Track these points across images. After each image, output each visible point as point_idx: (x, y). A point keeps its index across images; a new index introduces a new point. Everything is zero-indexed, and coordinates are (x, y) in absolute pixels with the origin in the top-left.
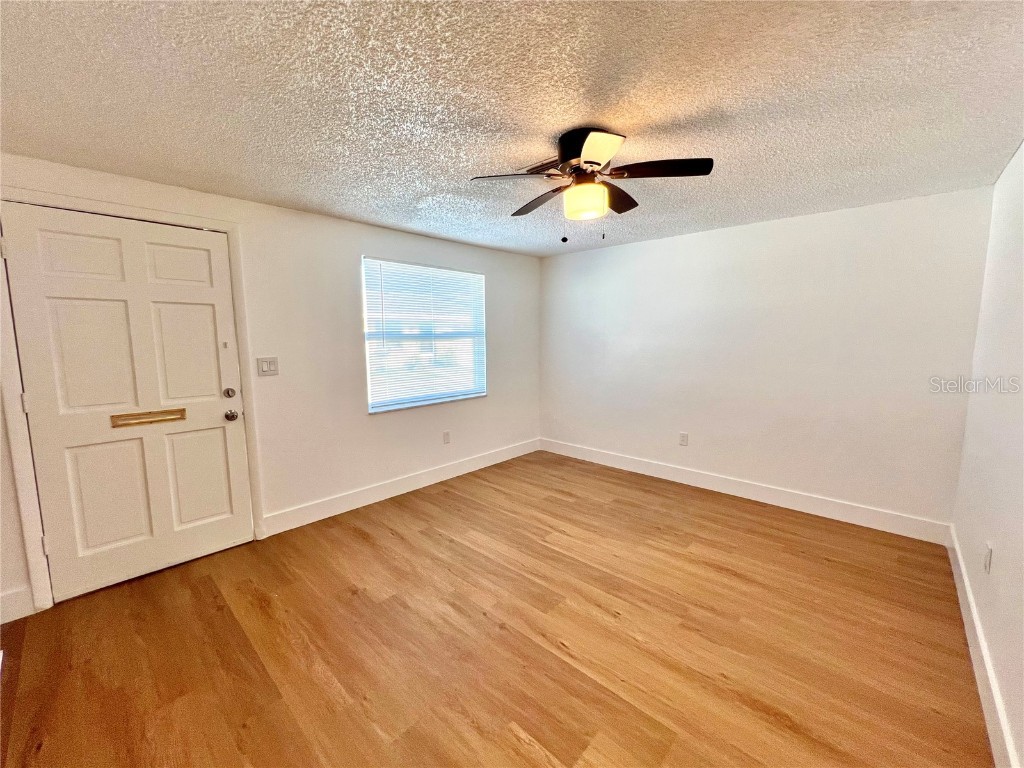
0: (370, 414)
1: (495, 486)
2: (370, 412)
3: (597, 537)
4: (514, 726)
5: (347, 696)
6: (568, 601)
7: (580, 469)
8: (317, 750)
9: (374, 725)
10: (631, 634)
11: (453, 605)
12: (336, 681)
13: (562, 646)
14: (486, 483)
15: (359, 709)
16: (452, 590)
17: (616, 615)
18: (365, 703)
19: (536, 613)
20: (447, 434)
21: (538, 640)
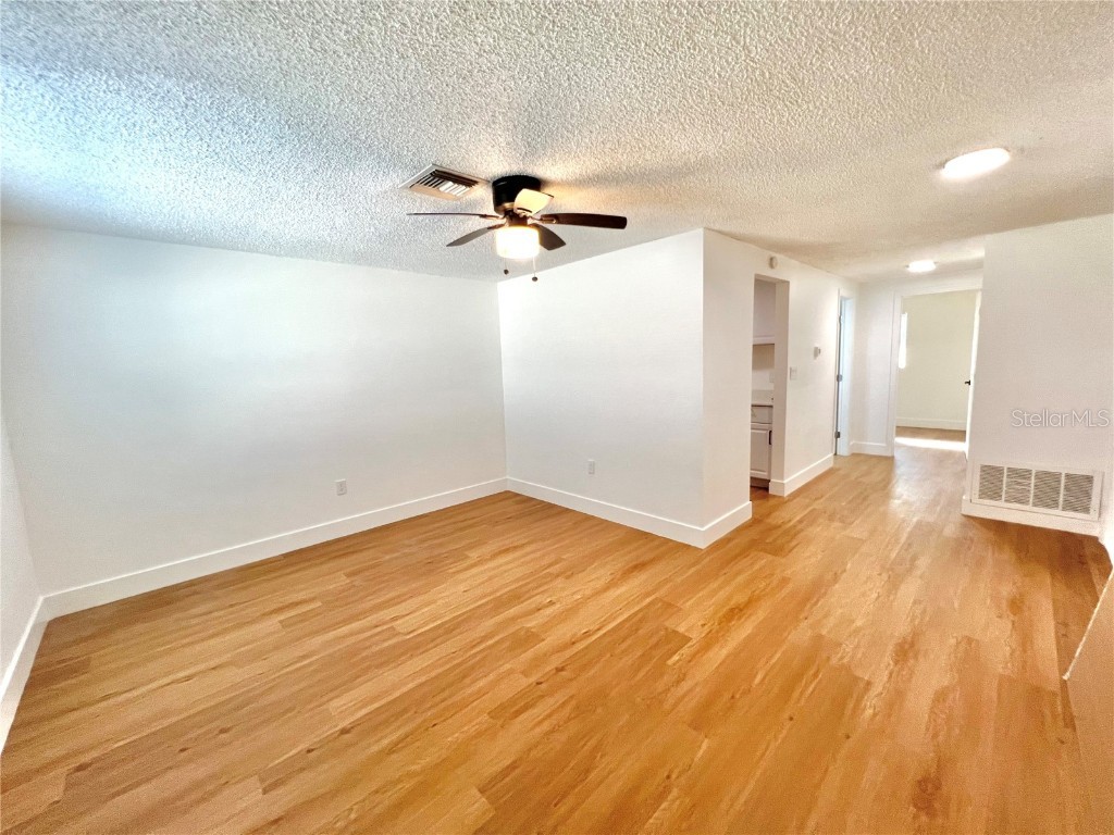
3: (423, 597)
4: (670, 662)
5: (670, 797)
6: (527, 626)
8: (739, 805)
9: (696, 759)
10: (573, 599)
12: (651, 821)
15: (683, 780)
16: (485, 717)
17: (552, 603)
18: (674, 776)
19: (541, 647)
21: (578, 647)
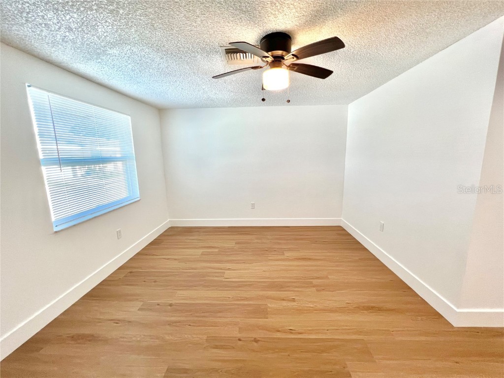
0: (56, 232)
1: (164, 257)
2: (56, 229)
3: (248, 265)
6: (269, 305)
7: (204, 232)
10: (307, 305)
11: (216, 347)
13: (291, 331)
14: (156, 257)
16: (205, 337)
17: (294, 300)
19: (262, 321)
20: (120, 232)
21: (278, 335)
